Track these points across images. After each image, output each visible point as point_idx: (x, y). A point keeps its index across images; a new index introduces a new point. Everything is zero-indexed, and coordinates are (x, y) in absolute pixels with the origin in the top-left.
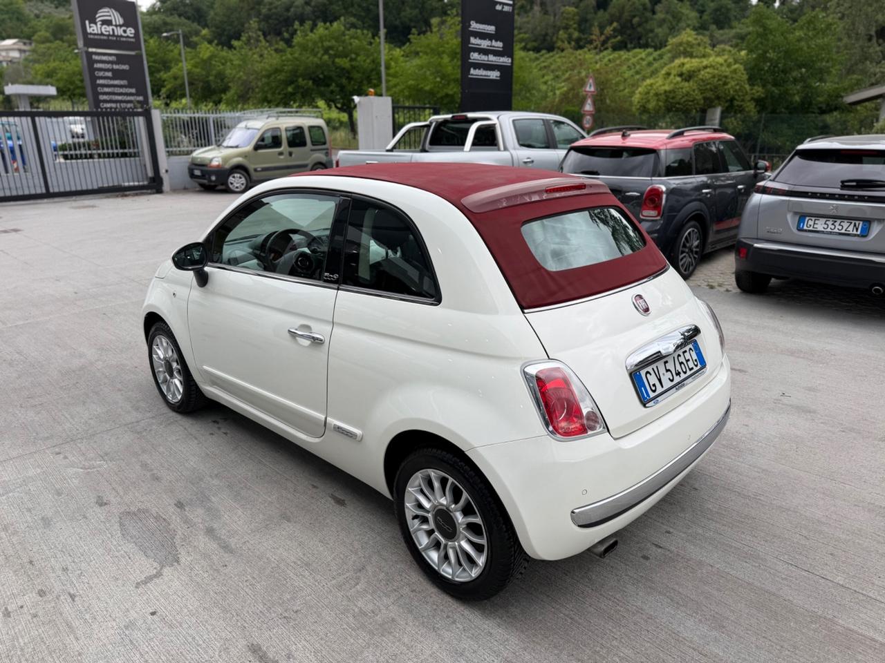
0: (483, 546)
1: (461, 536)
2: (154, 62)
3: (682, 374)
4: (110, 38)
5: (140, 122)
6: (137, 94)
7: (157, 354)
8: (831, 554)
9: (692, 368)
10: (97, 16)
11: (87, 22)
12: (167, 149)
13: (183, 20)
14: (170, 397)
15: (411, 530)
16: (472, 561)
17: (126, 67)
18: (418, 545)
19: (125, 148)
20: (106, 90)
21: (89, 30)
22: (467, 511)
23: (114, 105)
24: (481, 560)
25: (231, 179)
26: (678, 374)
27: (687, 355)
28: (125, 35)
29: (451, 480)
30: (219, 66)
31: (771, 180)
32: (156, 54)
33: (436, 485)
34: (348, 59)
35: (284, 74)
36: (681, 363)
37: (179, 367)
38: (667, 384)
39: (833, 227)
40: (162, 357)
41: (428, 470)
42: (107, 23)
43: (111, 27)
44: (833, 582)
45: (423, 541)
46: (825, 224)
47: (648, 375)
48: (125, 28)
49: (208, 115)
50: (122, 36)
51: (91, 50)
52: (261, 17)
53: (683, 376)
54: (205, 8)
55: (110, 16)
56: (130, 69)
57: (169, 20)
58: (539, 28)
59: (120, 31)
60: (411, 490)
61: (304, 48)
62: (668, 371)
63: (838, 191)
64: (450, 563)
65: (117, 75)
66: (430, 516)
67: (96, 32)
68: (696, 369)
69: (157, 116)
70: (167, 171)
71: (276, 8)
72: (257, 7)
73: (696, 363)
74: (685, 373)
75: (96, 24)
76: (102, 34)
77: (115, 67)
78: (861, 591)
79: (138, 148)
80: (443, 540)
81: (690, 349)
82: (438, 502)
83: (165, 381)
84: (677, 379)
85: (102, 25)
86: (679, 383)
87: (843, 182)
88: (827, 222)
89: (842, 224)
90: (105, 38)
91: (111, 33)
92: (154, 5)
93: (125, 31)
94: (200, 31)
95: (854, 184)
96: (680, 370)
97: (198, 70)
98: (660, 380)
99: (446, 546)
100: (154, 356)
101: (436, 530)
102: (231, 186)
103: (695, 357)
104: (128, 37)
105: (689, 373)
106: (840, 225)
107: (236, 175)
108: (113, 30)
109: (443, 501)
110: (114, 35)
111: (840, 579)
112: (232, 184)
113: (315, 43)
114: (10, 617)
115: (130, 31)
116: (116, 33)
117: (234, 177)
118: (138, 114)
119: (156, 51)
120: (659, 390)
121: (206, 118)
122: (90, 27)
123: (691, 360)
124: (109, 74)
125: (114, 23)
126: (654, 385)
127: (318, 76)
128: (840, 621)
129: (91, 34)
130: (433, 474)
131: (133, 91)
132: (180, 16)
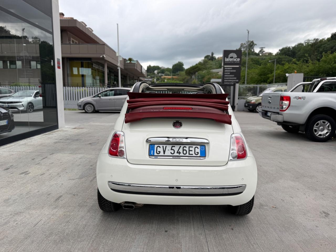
4: (232, 62)
5: (232, 87)
6: (237, 79)
10: (229, 56)
11: (225, 58)
12: (239, 97)
13: (287, 56)
17: (235, 71)
20: (227, 78)
21: (226, 60)
28: (237, 61)
30: (289, 71)
42: (232, 57)
43: (233, 59)
48: (236, 59)
50: (235, 61)
51: (225, 66)
55: (233, 55)
59: (235, 60)
61: (325, 62)
65: (231, 73)
67: (228, 61)
70: (237, 104)
75: (228, 58)
76: (229, 61)
77: (231, 71)
79: (230, 96)
85: (230, 58)
90: (230, 62)
91: (232, 61)
93: (237, 60)
94: (292, 60)
104: (238, 61)
107: (260, 106)
108: (233, 60)
110: (233, 61)
112: (257, 109)
115: (239, 60)
116: (234, 61)
117: (259, 107)
118: (232, 85)
121: (256, 87)
122: (226, 59)
124: (229, 73)
125: (234, 57)
129: (226, 61)
131: (235, 78)
132: (285, 55)
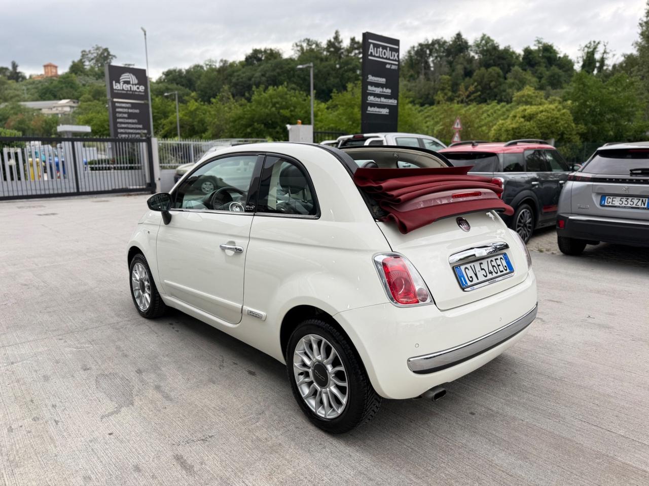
0: (346, 387)
1: (331, 382)
2: (158, 113)
3: (494, 273)
4: (128, 92)
5: (144, 145)
6: (144, 128)
7: (135, 277)
8: (617, 416)
9: (502, 271)
10: (121, 78)
11: (114, 82)
12: (161, 165)
13: (179, 87)
14: (141, 308)
15: (297, 383)
16: (339, 402)
17: (137, 111)
18: (302, 395)
19: (132, 163)
20: (123, 126)
21: (115, 87)
22: (335, 363)
23: (127, 136)
24: (344, 401)
25: (204, 186)
26: (491, 273)
27: (499, 262)
28: (138, 90)
29: (324, 340)
30: (201, 115)
31: (579, 172)
32: (159, 108)
33: (315, 346)
34: (289, 110)
35: (245, 120)
36: (493, 266)
37: (149, 284)
38: (482, 278)
39: (626, 203)
40: (138, 279)
41: (309, 335)
42: (128, 82)
43: (129, 86)
44: (616, 433)
45: (305, 391)
46: (620, 201)
47: (467, 270)
48: (138, 86)
49: (190, 143)
50: (136, 91)
51: (115, 100)
52: (232, 84)
53: (495, 275)
54: (194, 79)
55: (129, 78)
56: (140, 112)
57: (170, 86)
58: (423, 90)
59: (135, 88)
60: (298, 352)
61: (259, 103)
62: (482, 269)
63: (629, 177)
64: (324, 407)
65: (131, 116)
66: (310, 371)
67: (119, 88)
68: (505, 272)
69: (156, 142)
70: (159, 179)
71: (242, 78)
72: (229, 77)
73: (505, 268)
74: (497, 273)
75: (119, 83)
76: (123, 90)
77: (130, 111)
78: (637, 440)
79: (141, 163)
80: (319, 388)
81: (501, 258)
82: (316, 359)
83: (139, 296)
84: (490, 276)
85: (124, 84)
86: (491, 279)
87: (631, 171)
88: (622, 200)
89: (633, 200)
90: (125, 92)
91: (129, 89)
92: (161, 77)
93: (138, 88)
94: (190, 94)
95: (640, 172)
96: (492, 271)
97: (187, 118)
98: (476, 275)
99: (321, 392)
100: (133, 279)
101: (314, 381)
102: (203, 190)
103: (505, 264)
104: (140, 92)
105: (499, 274)
106: (631, 201)
107: (207, 183)
108: (131, 87)
109: (319, 358)
110: (131, 90)
111: (622, 432)
112: (204, 188)
113: (266, 100)
114: (12, 432)
115: (142, 88)
116: (132, 89)
117: (206, 184)
118: (143, 141)
119: (160, 106)
120: (475, 281)
121: (188, 144)
122: (116, 85)
123: (501, 265)
124: (126, 116)
125: (131, 83)
126: (471, 277)
127: (268, 122)
128: (619, 458)
129: (116, 90)
130: (313, 338)
131: (141, 126)
132: (177, 84)
